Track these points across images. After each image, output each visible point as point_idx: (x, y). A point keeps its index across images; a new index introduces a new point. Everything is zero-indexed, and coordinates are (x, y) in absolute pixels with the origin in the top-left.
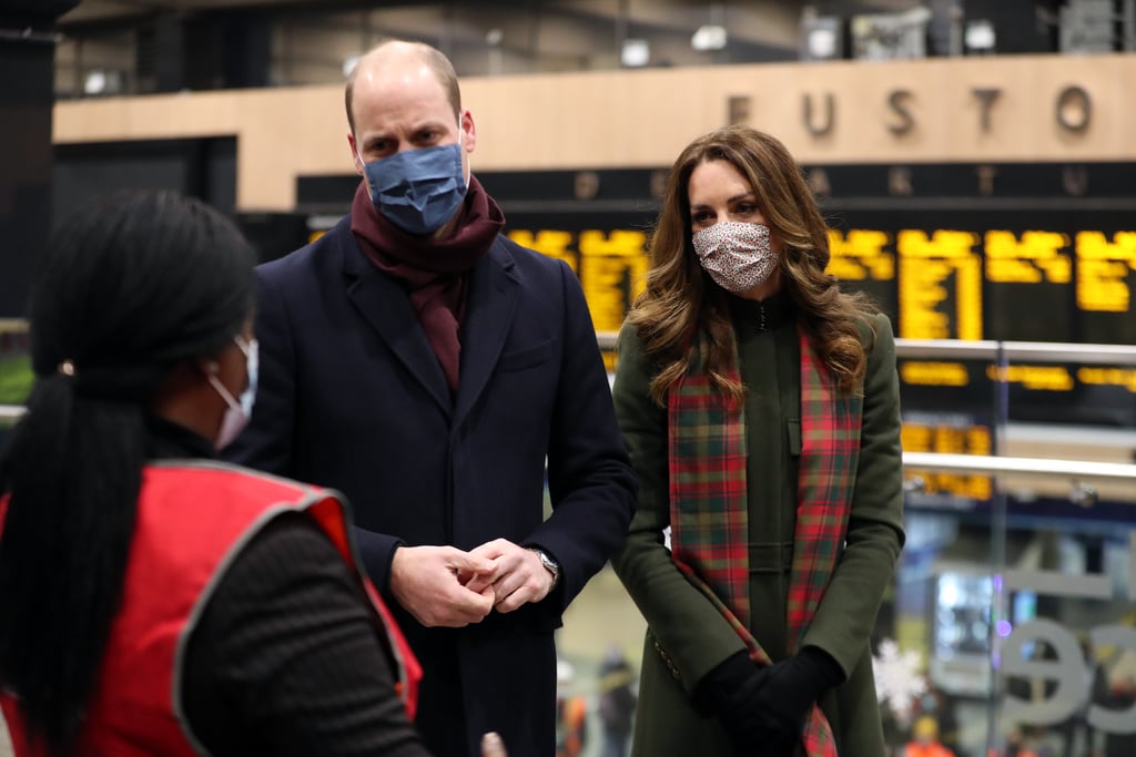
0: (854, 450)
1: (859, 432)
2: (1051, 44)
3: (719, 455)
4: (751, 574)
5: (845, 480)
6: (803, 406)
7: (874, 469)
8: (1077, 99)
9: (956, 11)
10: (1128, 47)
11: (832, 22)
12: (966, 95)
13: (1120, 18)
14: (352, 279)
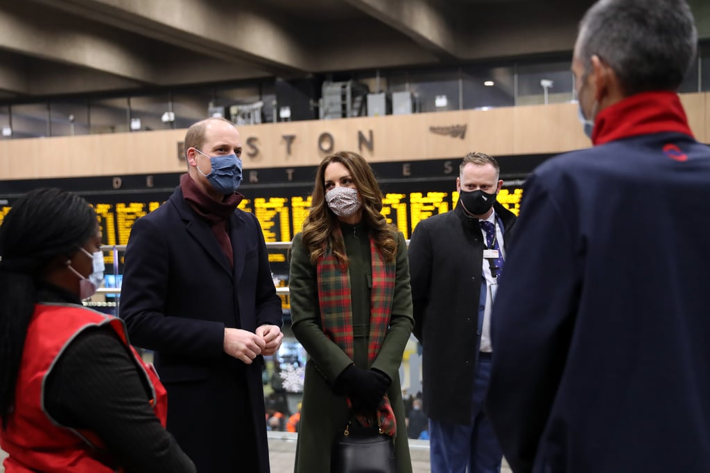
0: (393, 287)
1: (394, 279)
3: (339, 289)
4: (354, 338)
5: (390, 299)
6: (373, 268)
7: (400, 295)
8: (327, 138)
9: (274, 102)
10: (349, 114)
11: (221, 109)
12: (279, 139)
13: (344, 103)
14: (186, 222)
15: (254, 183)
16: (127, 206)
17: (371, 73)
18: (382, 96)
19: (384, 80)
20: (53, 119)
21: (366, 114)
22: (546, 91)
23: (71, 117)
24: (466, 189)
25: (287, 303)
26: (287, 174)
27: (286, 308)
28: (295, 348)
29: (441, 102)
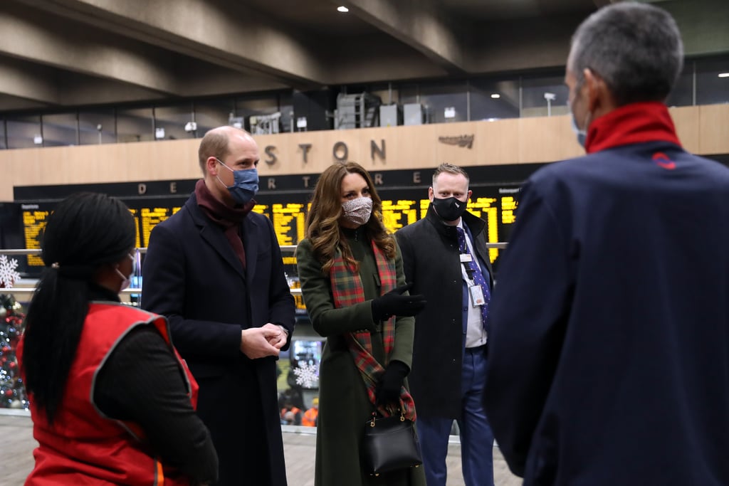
1: (396, 277)
2: (332, 127)
6: (379, 268)
8: (342, 147)
9: (292, 113)
10: (362, 125)
11: (241, 119)
12: (297, 147)
13: (358, 113)
14: (200, 227)
15: (272, 189)
16: (152, 211)
17: (383, 85)
18: (395, 107)
19: (396, 92)
20: (81, 128)
21: (379, 125)
22: (549, 104)
23: (99, 127)
24: (440, 197)
25: (302, 304)
26: (304, 181)
27: (301, 308)
28: (310, 347)
29: (450, 113)
